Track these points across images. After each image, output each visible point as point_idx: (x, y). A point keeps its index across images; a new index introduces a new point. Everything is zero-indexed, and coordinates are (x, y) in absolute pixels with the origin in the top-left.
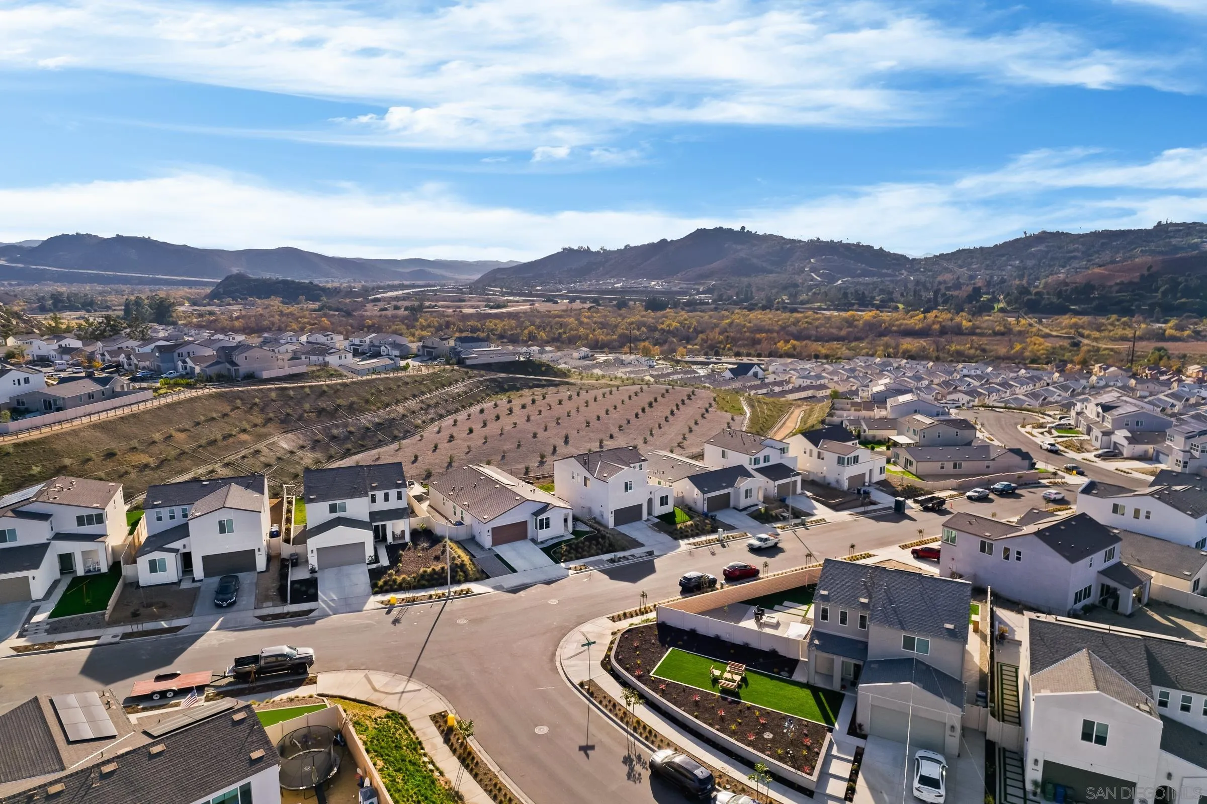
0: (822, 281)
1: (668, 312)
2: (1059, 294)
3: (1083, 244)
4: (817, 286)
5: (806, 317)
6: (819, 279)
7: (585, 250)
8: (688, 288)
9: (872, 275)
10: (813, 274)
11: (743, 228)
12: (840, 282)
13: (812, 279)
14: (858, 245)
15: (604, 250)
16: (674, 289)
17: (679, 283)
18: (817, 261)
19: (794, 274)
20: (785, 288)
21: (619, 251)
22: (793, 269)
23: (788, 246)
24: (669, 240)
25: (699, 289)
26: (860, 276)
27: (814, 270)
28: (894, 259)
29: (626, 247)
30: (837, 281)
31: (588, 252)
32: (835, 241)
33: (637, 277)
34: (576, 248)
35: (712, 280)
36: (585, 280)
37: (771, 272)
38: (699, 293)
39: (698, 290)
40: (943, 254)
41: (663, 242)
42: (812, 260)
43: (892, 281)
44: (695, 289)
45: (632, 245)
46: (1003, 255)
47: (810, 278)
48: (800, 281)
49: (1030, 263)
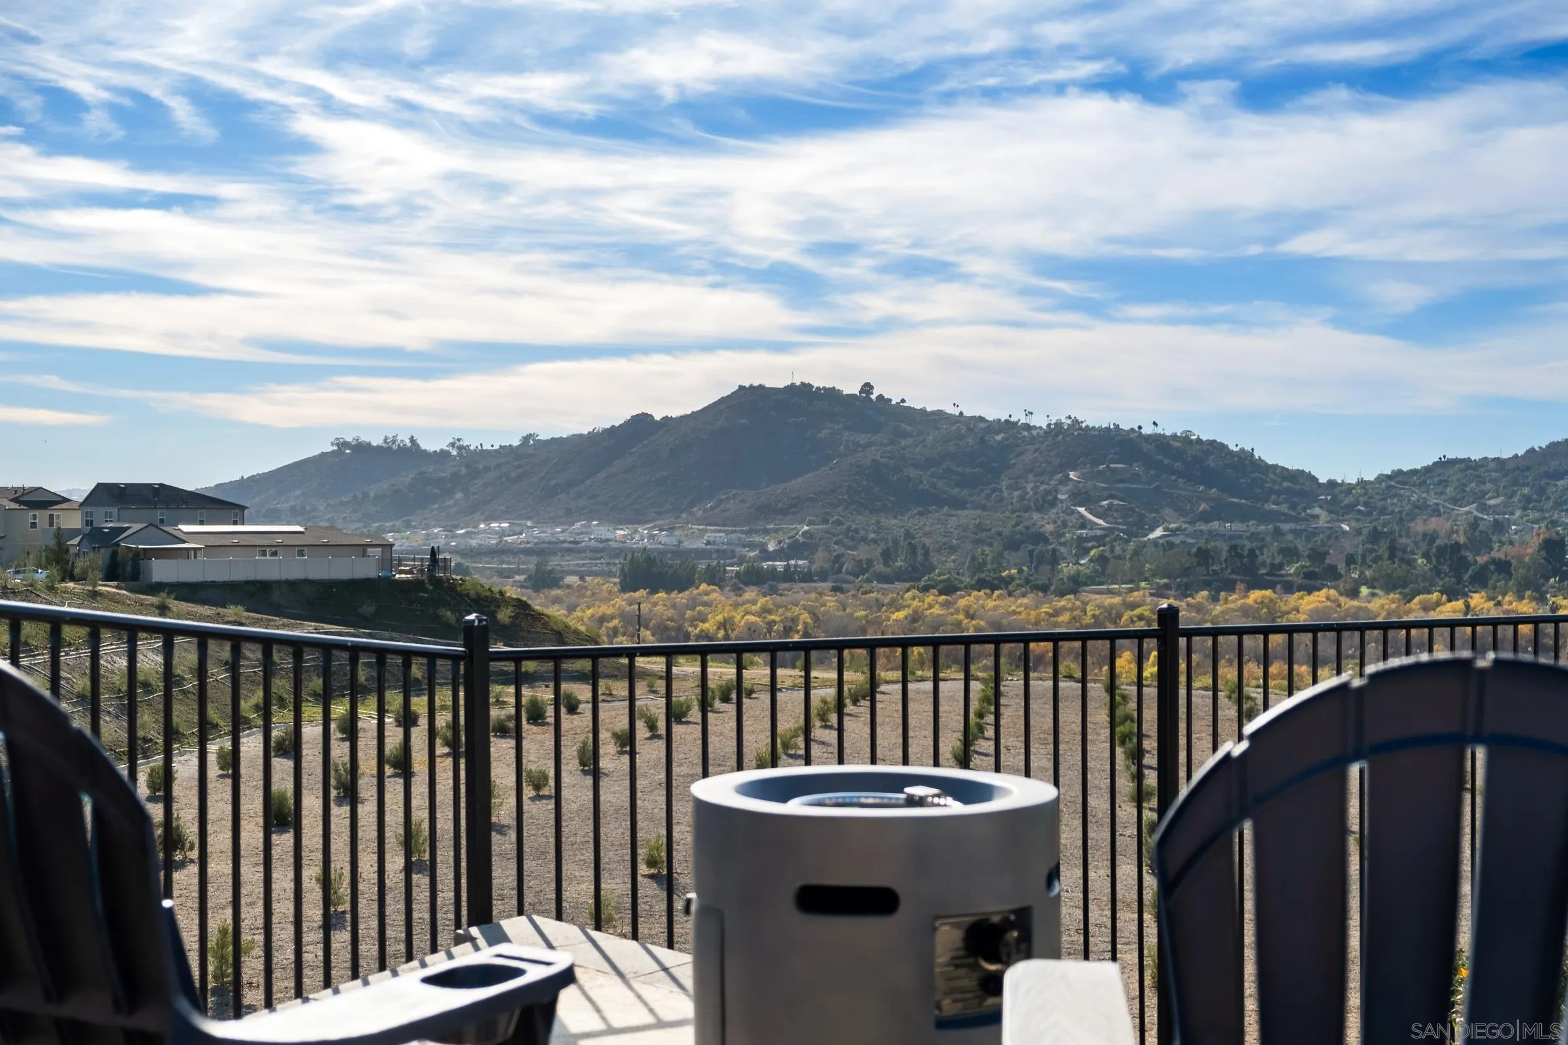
0: (1111, 530)
1: (707, 593)
4: (1100, 540)
5: (1133, 606)
6: (1100, 522)
7: (403, 450)
8: (730, 543)
9: (1242, 515)
10: (1082, 510)
11: (867, 388)
12: (1158, 531)
13: (1084, 523)
14: (1186, 440)
15: (460, 448)
17: (706, 531)
18: (1083, 476)
19: (1027, 509)
20: (1013, 545)
21: (506, 450)
22: (1022, 498)
23: (999, 438)
24: (658, 417)
25: (765, 544)
26: (1206, 517)
27: (1082, 497)
28: (1285, 479)
29: (526, 439)
30: (1152, 529)
31: (411, 453)
32: (1125, 426)
33: (570, 516)
34: (377, 440)
35: (802, 522)
36: (408, 526)
37: (960, 504)
40: (1400, 472)
41: (641, 424)
42: (1072, 475)
43: (1297, 531)
44: (752, 546)
47: (1073, 519)
48: (1049, 528)
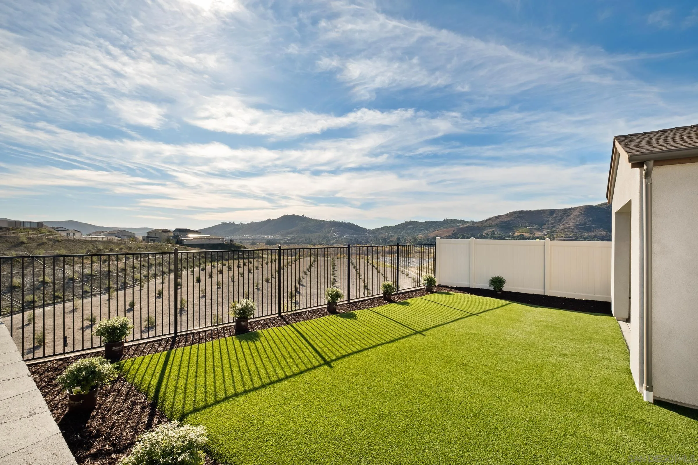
2: (428, 240)
3: (424, 225)
4: (337, 238)
6: (337, 235)
9: (357, 234)
11: (303, 215)
12: (345, 237)
13: (334, 235)
14: (349, 223)
15: (241, 223)
16: (276, 238)
19: (326, 233)
21: (248, 224)
23: (322, 223)
24: (272, 219)
26: (351, 235)
27: (334, 232)
31: (234, 224)
32: (340, 221)
33: (258, 234)
34: (228, 222)
35: (293, 235)
36: (233, 235)
37: (317, 232)
38: (288, 240)
39: (287, 239)
40: (378, 228)
41: (269, 220)
42: (333, 228)
43: (364, 237)
44: (286, 238)
45: (254, 222)
46: (399, 229)
48: (329, 236)
49: (409, 231)
